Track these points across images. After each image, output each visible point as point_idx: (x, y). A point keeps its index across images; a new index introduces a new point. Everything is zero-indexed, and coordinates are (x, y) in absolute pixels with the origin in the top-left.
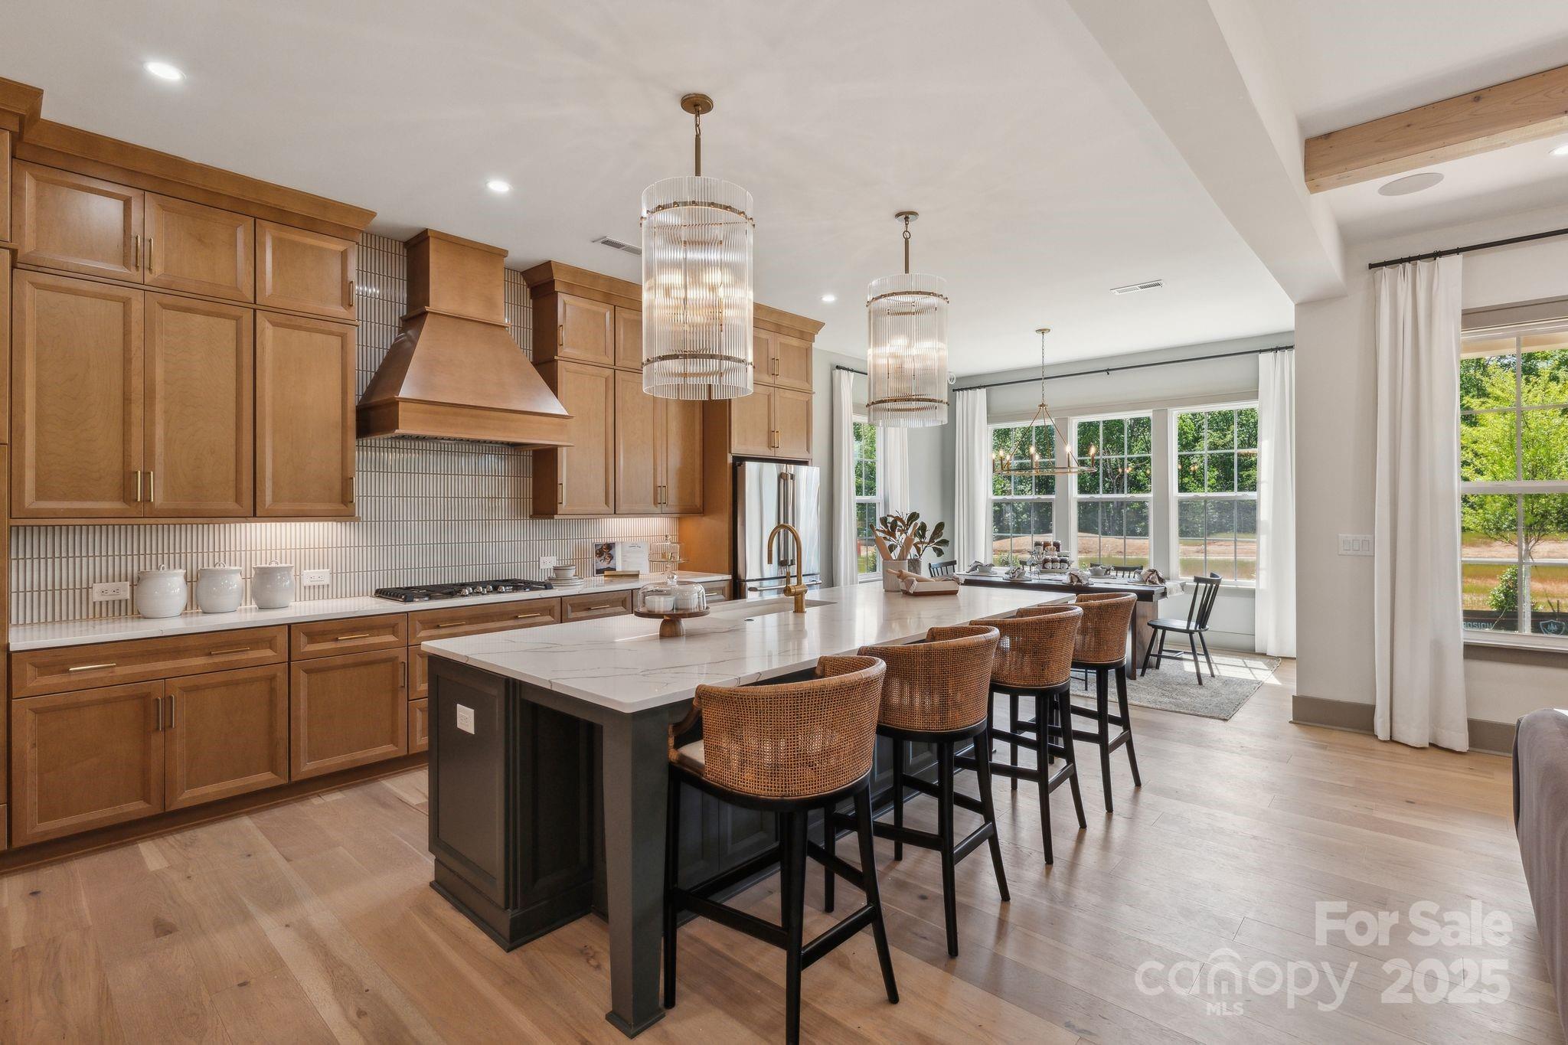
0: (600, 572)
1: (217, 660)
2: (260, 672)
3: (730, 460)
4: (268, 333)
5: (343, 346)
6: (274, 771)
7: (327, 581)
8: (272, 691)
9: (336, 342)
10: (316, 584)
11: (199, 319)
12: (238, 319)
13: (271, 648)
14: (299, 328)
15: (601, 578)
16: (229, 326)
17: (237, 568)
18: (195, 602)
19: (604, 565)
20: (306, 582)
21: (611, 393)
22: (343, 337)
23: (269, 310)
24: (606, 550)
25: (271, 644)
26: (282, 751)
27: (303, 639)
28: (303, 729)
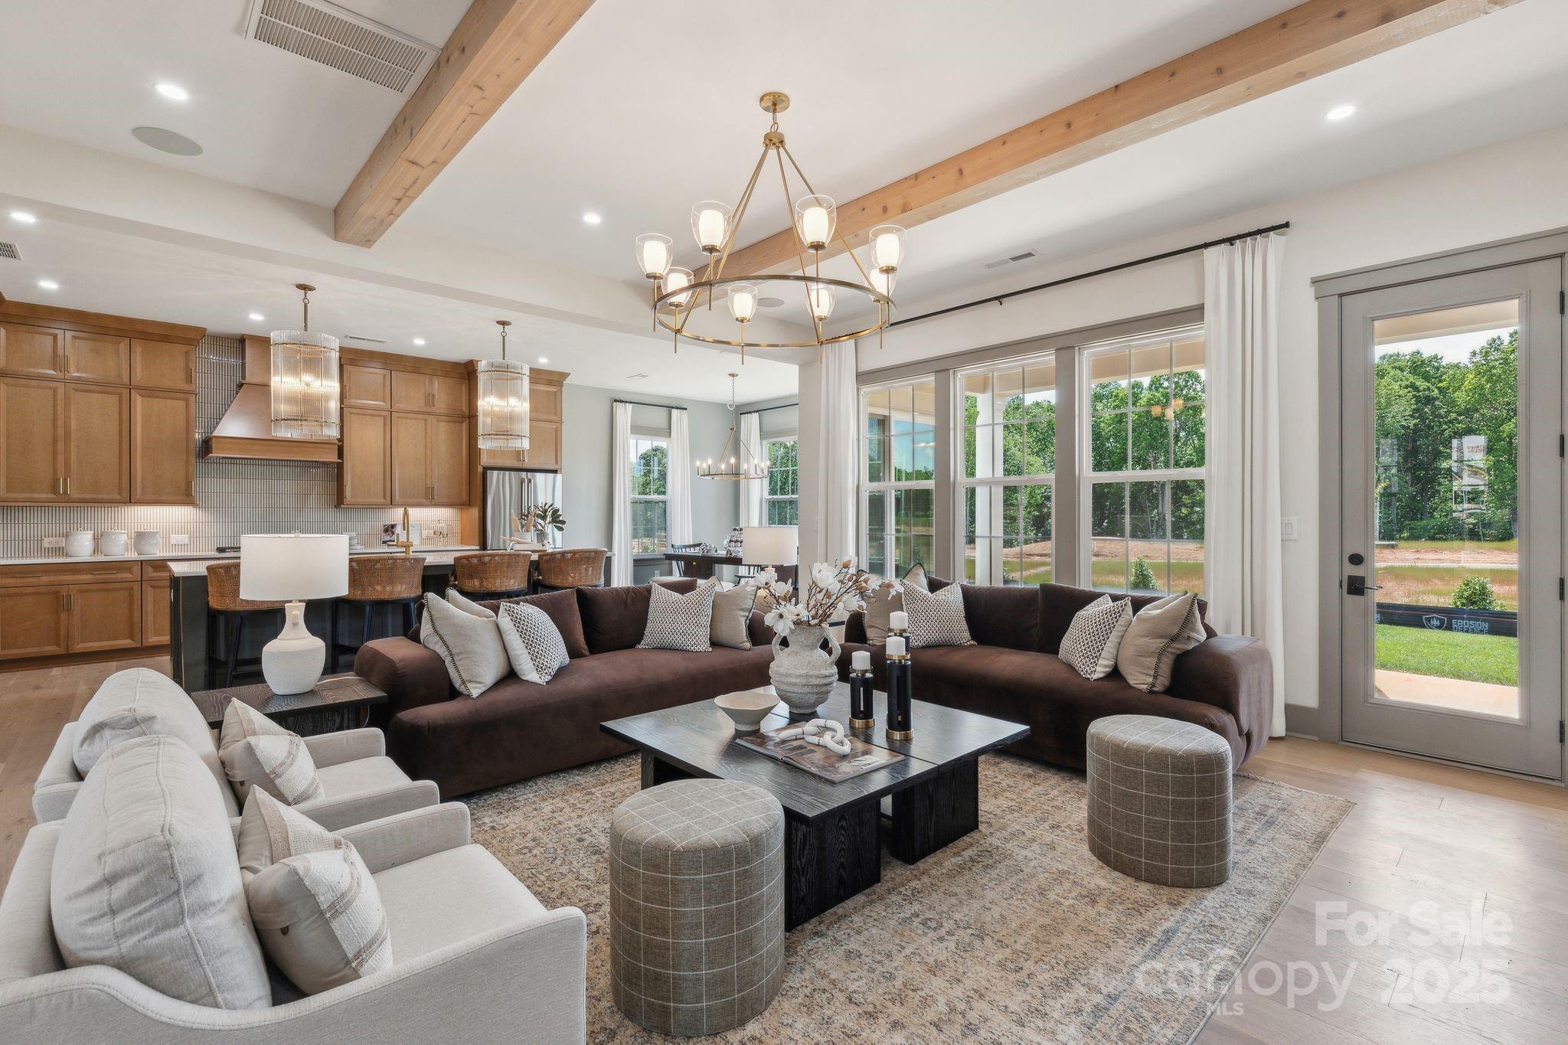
0: (384, 542)
1: (98, 577)
2: (124, 585)
3: (480, 469)
4: (138, 402)
5: (187, 406)
6: (132, 639)
7: (187, 541)
8: (131, 596)
9: (182, 404)
10: (180, 543)
11: (96, 396)
12: (120, 395)
13: (130, 573)
14: (159, 397)
15: (385, 546)
16: (114, 399)
17: (126, 531)
18: (96, 550)
19: (388, 538)
20: (173, 542)
21: (388, 428)
22: (187, 401)
23: (138, 388)
24: (390, 529)
25: (130, 570)
26: (137, 629)
27: (150, 569)
28: (150, 618)
